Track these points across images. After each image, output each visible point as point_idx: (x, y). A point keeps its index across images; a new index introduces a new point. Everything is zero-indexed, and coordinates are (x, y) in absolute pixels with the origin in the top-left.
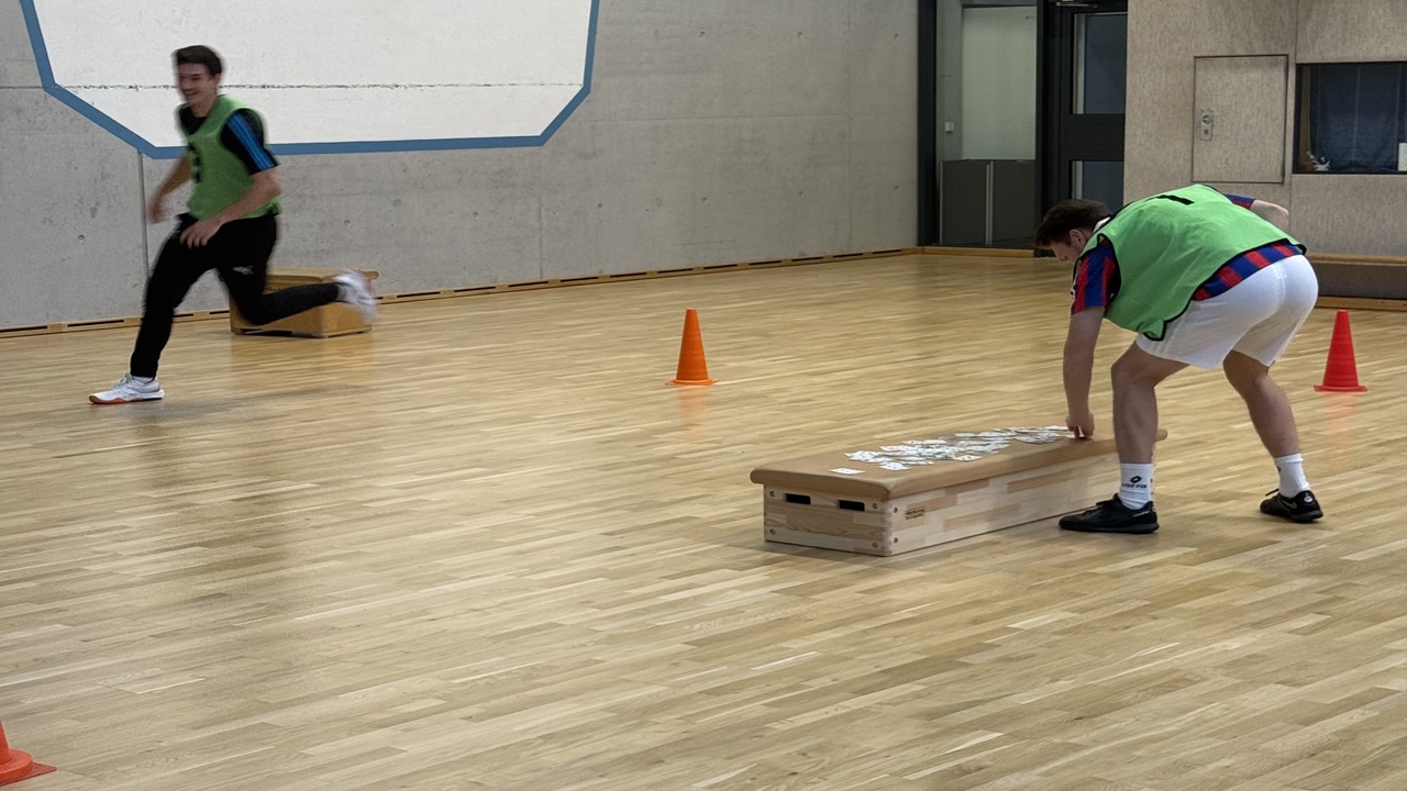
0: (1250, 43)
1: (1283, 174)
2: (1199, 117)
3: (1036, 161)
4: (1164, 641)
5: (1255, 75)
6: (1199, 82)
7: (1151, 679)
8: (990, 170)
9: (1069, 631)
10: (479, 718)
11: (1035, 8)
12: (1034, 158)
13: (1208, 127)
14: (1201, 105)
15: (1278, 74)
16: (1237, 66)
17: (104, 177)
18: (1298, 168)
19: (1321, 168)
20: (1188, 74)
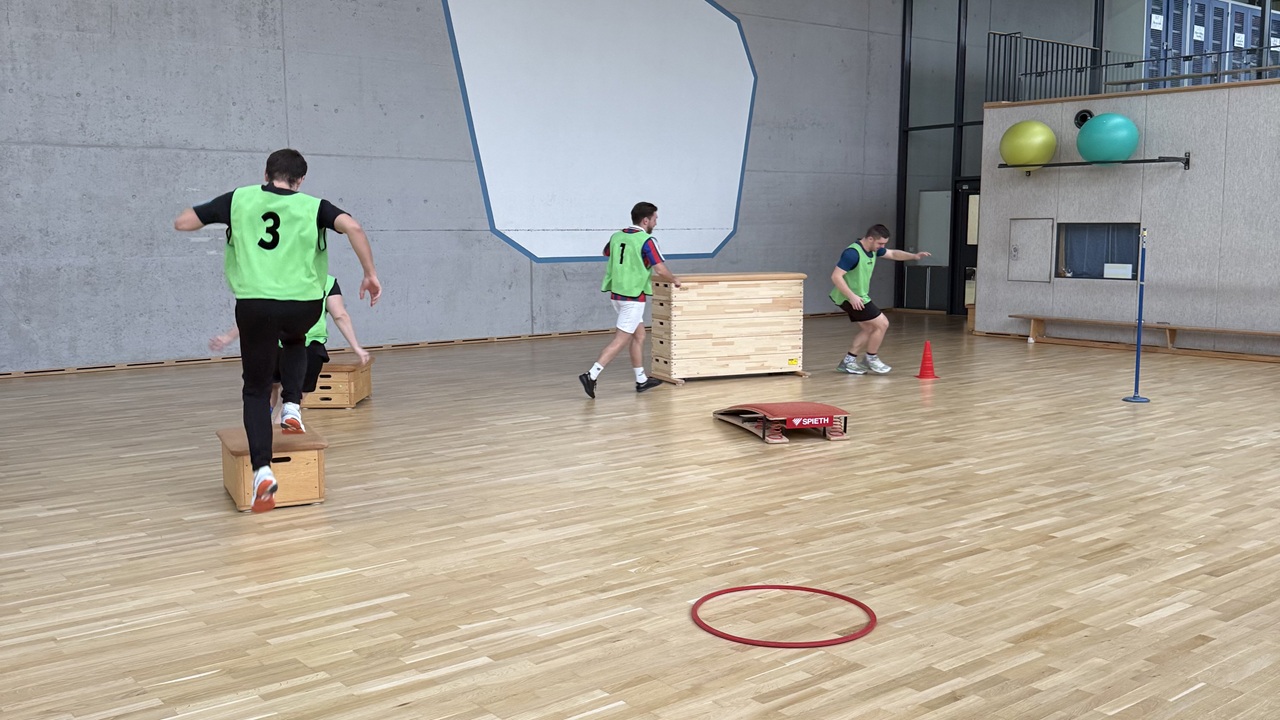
0: (1036, 212)
1: (1050, 277)
2: (1012, 248)
3: (948, 268)
4: (863, 508)
5: (1037, 228)
6: (1012, 231)
7: (842, 526)
8: (929, 270)
9: (825, 501)
10: (547, 529)
11: (950, 192)
12: (948, 265)
13: (1016, 254)
14: (1013, 243)
15: (1049, 228)
16: (1030, 224)
17: (515, 271)
18: (1058, 275)
19: (1069, 275)
20: (1008, 227)
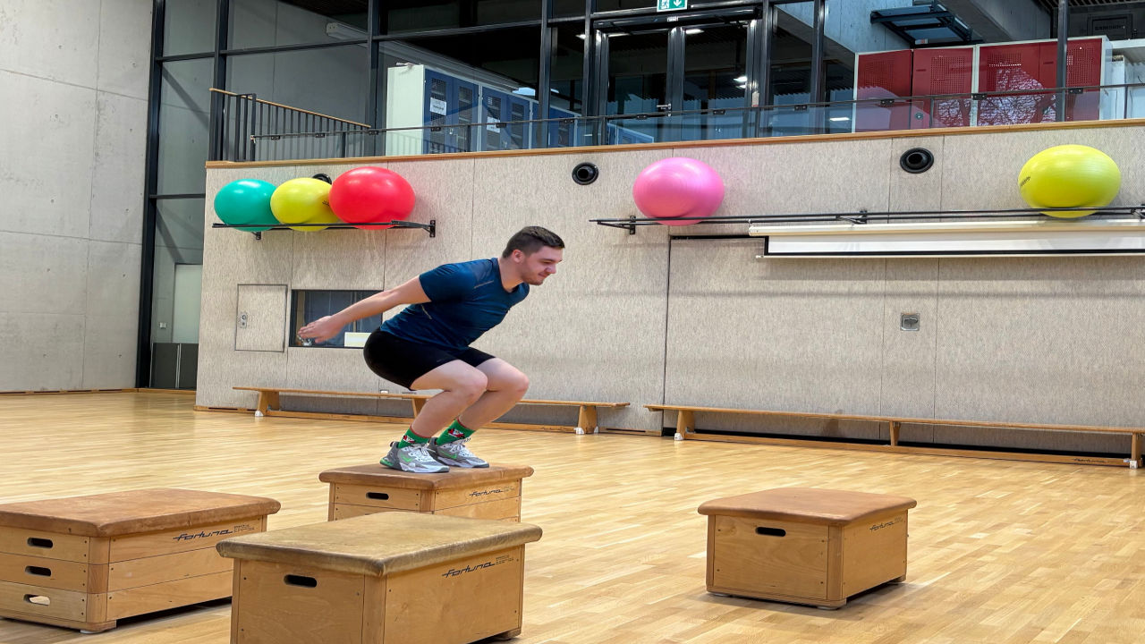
0: (268, 278)
1: (284, 346)
2: (240, 315)
5: (270, 294)
6: (240, 298)
8: (179, 348)
13: (245, 321)
14: (240, 310)
15: (282, 294)
16: (261, 290)
18: (292, 344)
20: (235, 293)
